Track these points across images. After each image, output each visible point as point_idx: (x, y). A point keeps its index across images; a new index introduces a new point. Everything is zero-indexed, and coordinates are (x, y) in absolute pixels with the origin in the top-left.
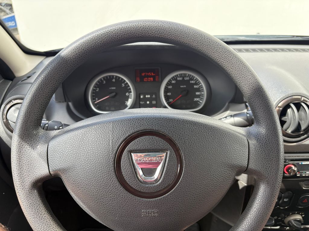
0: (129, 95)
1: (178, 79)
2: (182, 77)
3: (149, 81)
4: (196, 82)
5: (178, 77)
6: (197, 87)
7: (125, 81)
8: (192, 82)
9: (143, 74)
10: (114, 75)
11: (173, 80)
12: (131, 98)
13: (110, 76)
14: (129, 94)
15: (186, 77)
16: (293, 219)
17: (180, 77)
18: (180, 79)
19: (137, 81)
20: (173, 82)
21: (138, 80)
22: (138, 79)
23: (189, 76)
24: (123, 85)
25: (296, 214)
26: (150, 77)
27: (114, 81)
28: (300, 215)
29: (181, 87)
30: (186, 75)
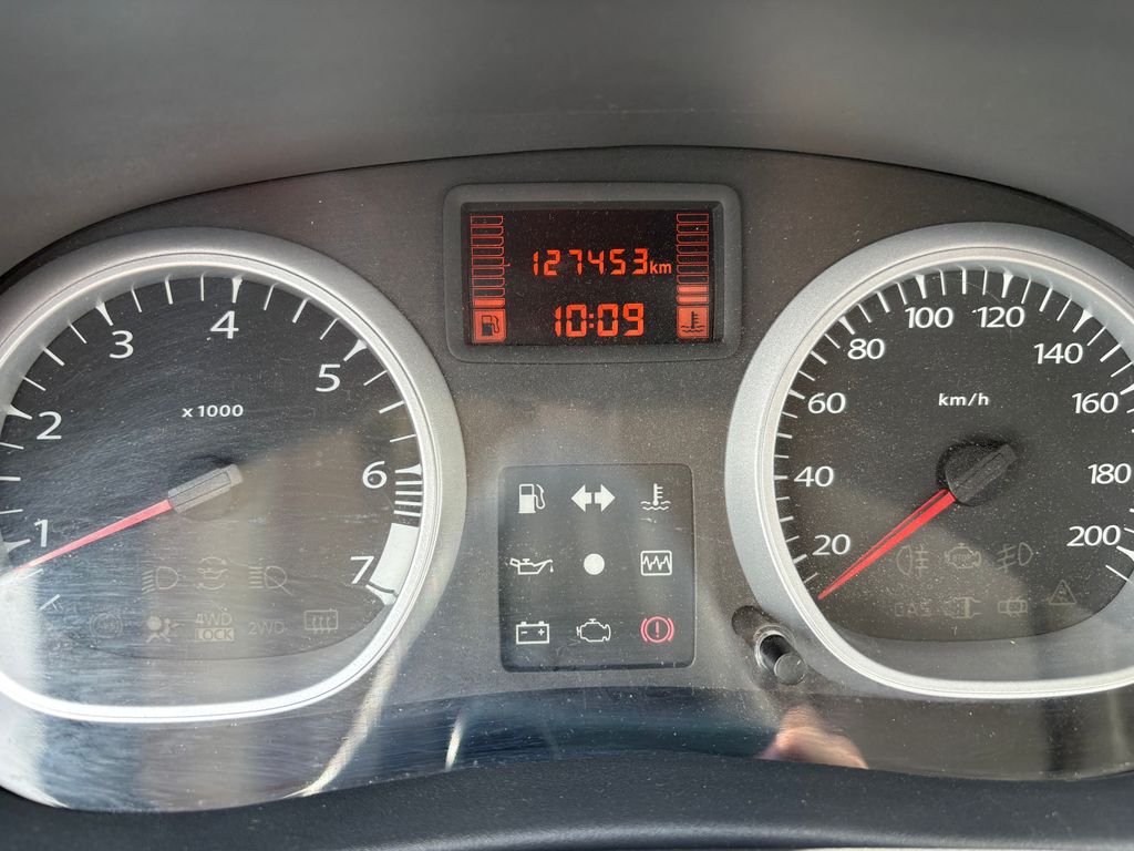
0: (390, 487)
1: (914, 318)
2: (954, 298)
3: (608, 341)
4: (1093, 353)
5: (916, 301)
6: (1101, 405)
7: (346, 335)
8: (1059, 354)
9: (544, 258)
10: (235, 273)
11: (866, 332)
12: (416, 522)
13: (185, 282)
14: (392, 478)
15: (993, 298)
17: (935, 300)
18: (934, 318)
19: (478, 337)
20: (862, 349)
21: (487, 329)
22: (492, 312)
23: (1027, 290)
24: (329, 377)
26: (621, 291)
27: (231, 331)
29: (942, 401)
30: (996, 278)
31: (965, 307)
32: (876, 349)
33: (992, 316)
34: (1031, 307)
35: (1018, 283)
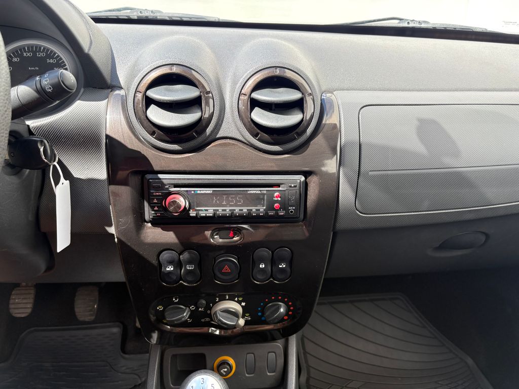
1: (25, 54)
2: (32, 51)
4: (58, 61)
5: (25, 52)
8: (51, 61)
15: (39, 51)
16: (220, 310)
17: (29, 51)
18: (29, 54)
23: (46, 50)
25: (227, 300)
28: (235, 301)
29: (30, 69)
30: (40, 48)
31: (34, 53)
32: (18, 60)
33: (39, 54)
34: (46, 53)
35: (44, 49)
